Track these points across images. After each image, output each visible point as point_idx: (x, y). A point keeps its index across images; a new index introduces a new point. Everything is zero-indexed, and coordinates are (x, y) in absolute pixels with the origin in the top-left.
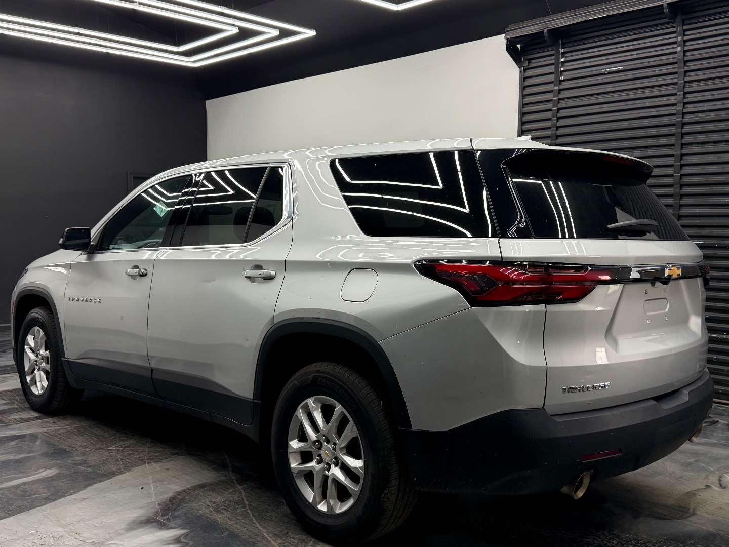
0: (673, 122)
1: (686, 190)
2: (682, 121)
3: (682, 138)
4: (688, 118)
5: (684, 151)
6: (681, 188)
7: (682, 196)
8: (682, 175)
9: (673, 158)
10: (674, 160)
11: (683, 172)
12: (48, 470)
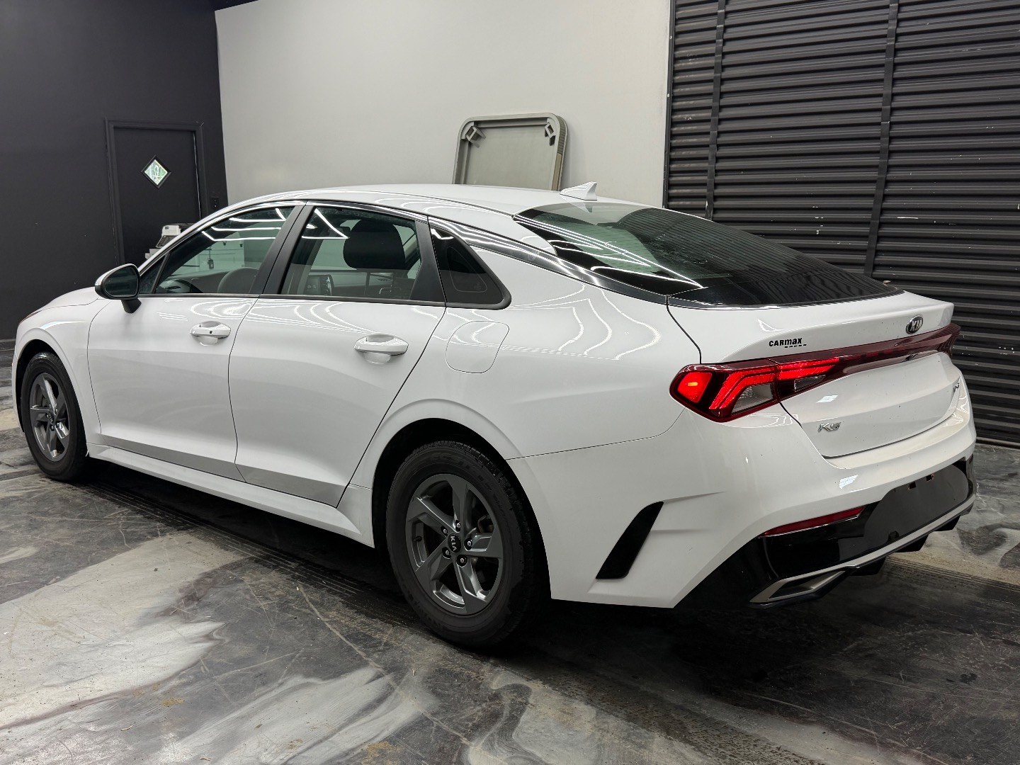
0: (883, 47)
1: (897, 145)
2: (895, 45)
3: (894, 70)
4: (903, 42)
5: (897, 89)
6: (890, 142)
7: (891, 153)
8: (892, 124)
9: (880, 100)
10: (882, 102)
11: (894, 119)
12: (21, 549)
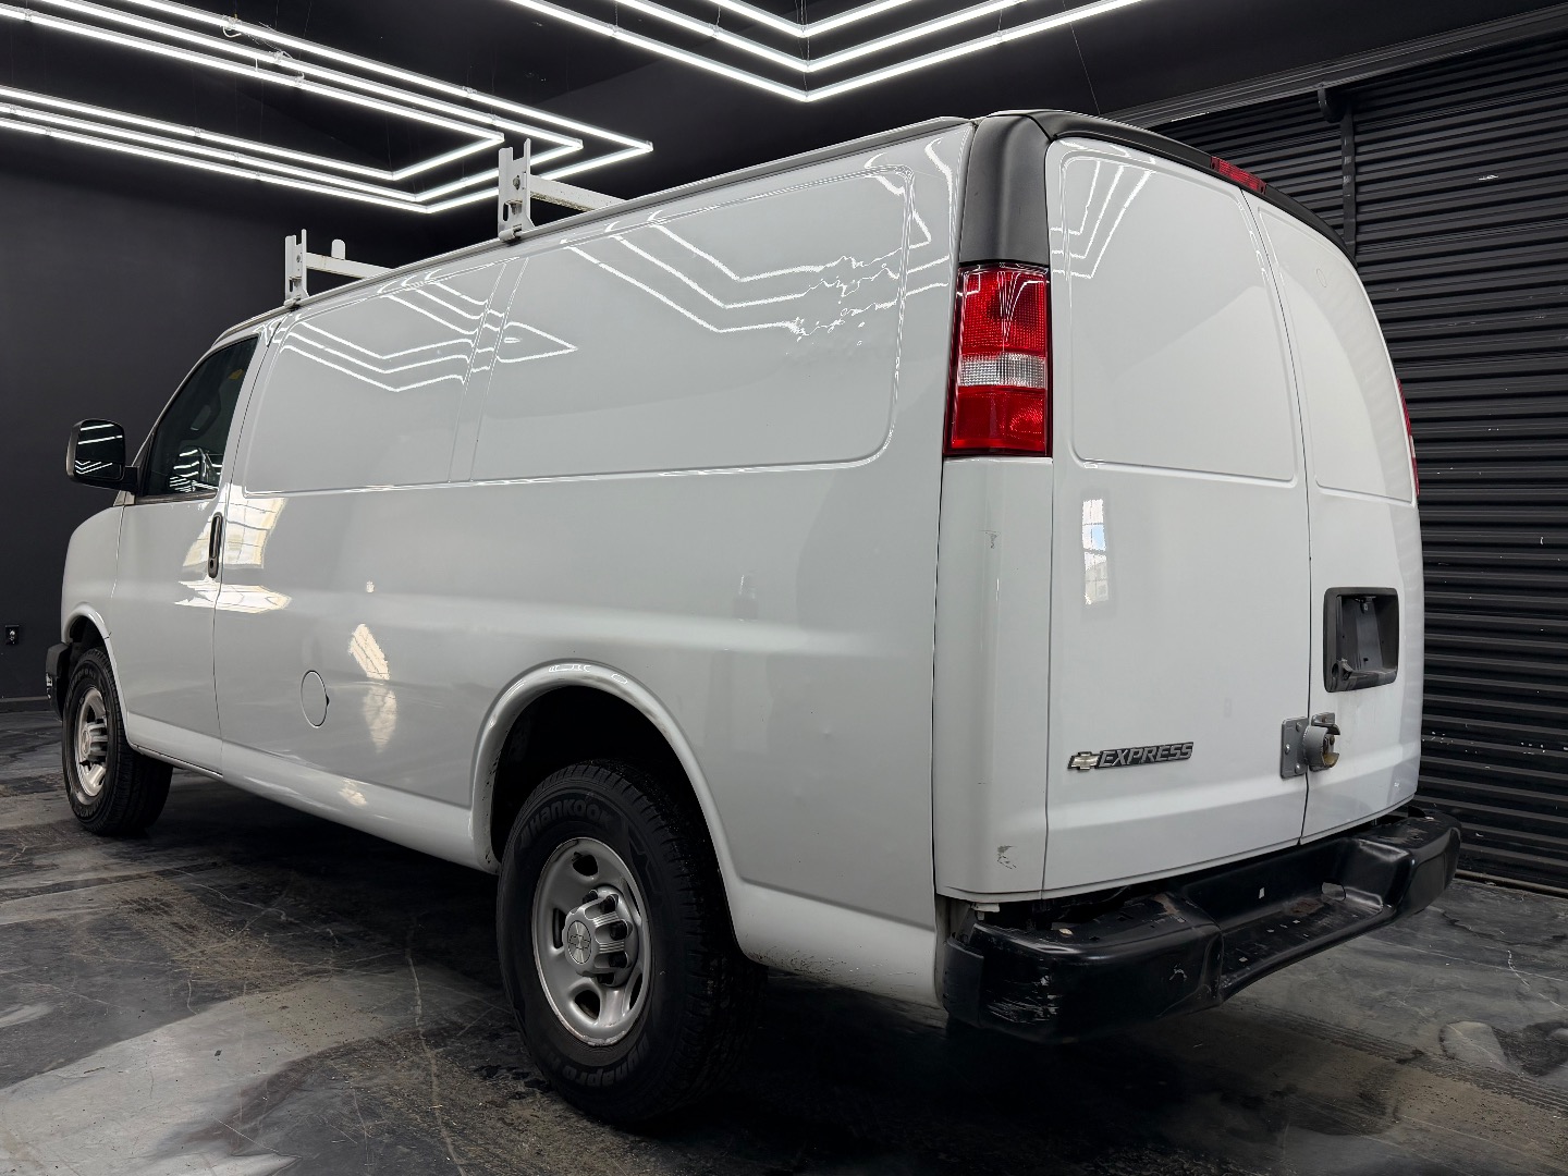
12: (27, 1007)
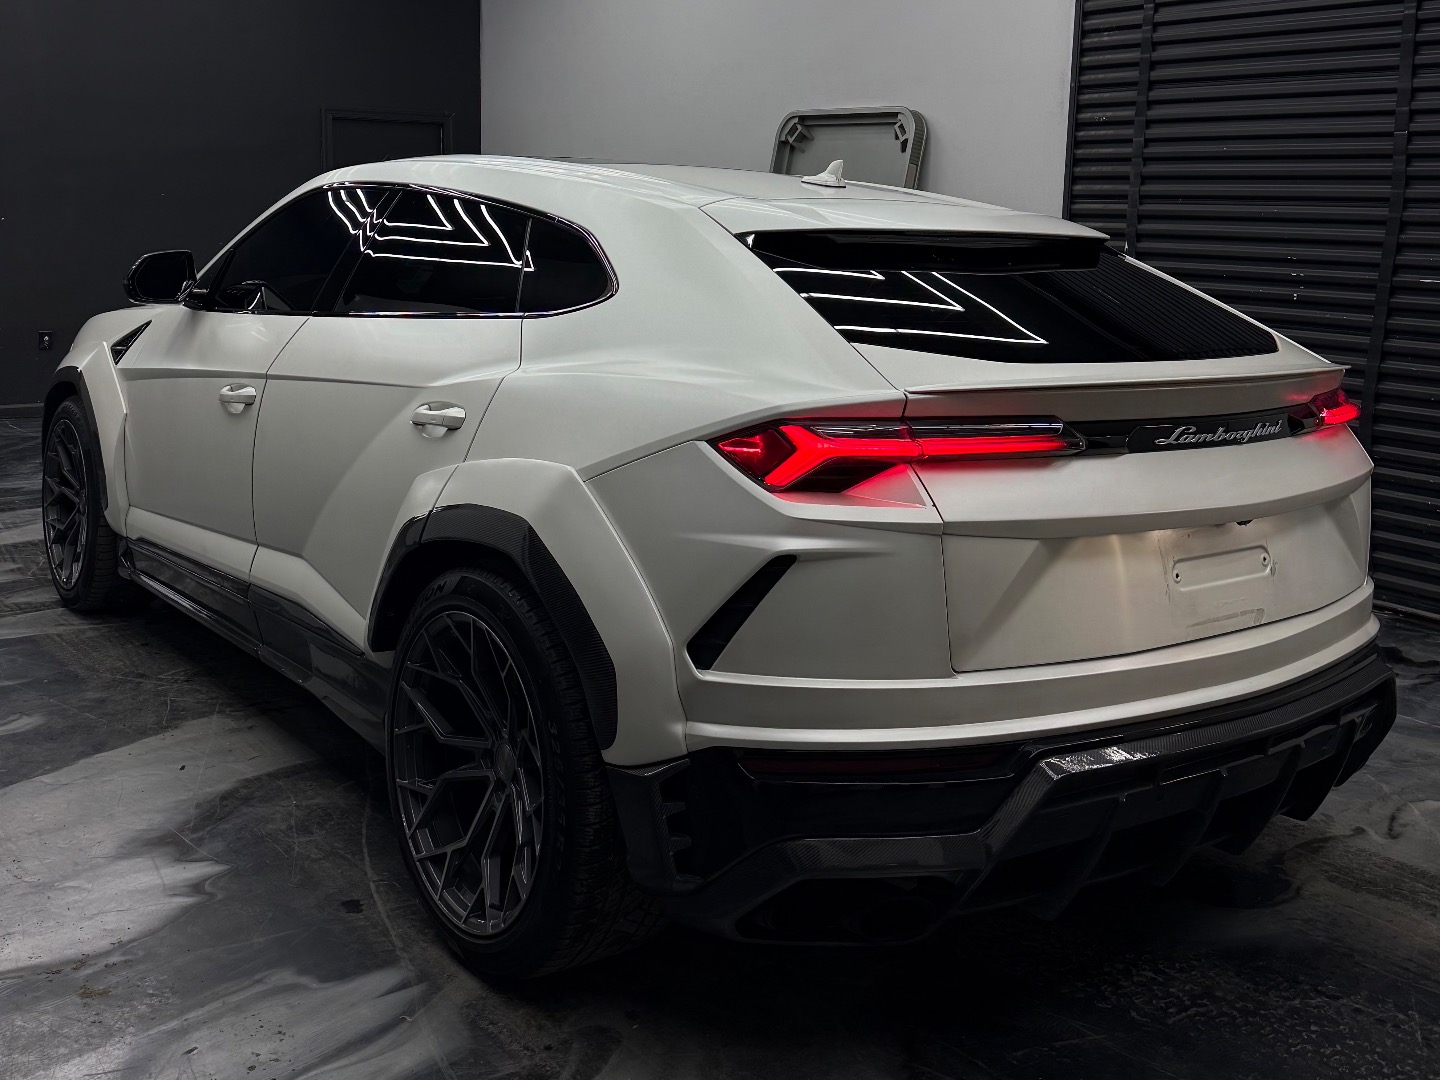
0: (1396, 17)
1: (1418, 167)
3: (1416, 52)
5: (1418, 82)
6: (1408, 163)
8: (1411, 135)
9: (1394, 97)
10: (1397, 102)
11: (1415, 127)
12: (25, 717)
